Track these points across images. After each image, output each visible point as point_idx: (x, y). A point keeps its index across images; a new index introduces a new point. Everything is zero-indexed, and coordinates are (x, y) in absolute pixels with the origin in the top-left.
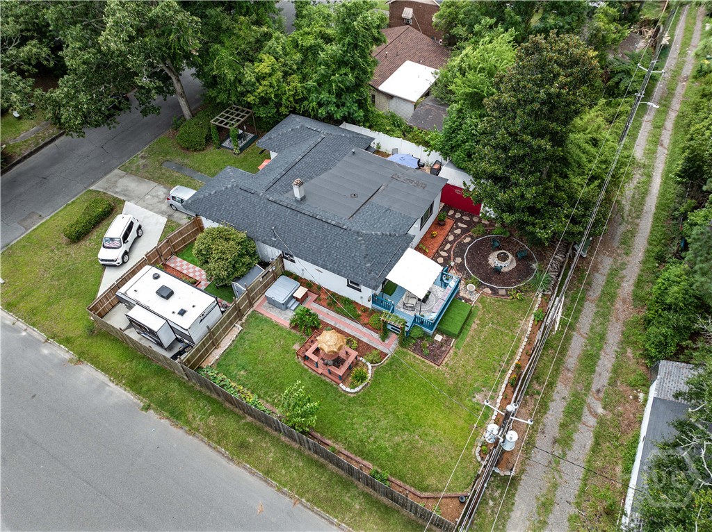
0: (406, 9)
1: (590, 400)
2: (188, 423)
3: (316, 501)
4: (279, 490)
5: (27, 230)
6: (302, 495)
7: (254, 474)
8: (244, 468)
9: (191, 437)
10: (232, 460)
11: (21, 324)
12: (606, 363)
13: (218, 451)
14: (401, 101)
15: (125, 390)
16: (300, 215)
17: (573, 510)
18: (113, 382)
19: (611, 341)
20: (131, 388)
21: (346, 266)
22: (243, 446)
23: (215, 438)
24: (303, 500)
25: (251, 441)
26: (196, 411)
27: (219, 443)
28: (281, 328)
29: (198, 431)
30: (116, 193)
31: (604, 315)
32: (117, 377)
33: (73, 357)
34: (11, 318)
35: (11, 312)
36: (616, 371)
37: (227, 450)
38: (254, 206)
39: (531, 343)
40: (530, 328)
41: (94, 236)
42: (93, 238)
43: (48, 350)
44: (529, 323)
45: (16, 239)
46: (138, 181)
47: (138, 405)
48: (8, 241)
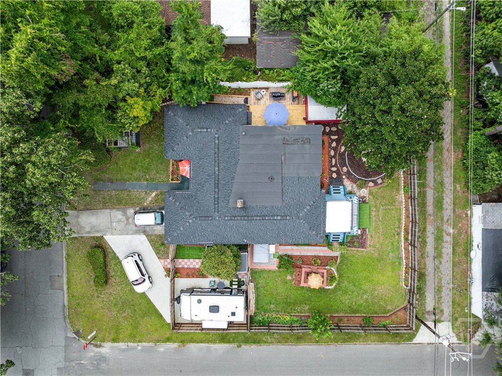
1: (445, 227)
2: (265, 342)
3: (344, 341)
5: (63, 291)
6: (337, 342)
10: (297, 345)
11: (133, 345)
12: (448, 200)
13: (289, 345)
15: (222, 344)
17: (451, 286)
18: (212, 344)
19: (447, 184)
20: (225, 343)
23: (283, 342)
24: (339, 343)
27: (286, 342)
28: (273, 272)
29: (273, 343)
30: (89, 232)
31: (439, 167)
33: (178, 345)
34: (123, 344)
35: (119, 342)
37: (292, 343)
38: (218, 227)
39: (407, 210)
40: (404, 201)
41: (112, 274)
42: (112, 275)
43: (162, 348)
44: (402, 197)
45: (64, 300)
46: (93, 215)
47: (234, 347)
48: (61, 304)
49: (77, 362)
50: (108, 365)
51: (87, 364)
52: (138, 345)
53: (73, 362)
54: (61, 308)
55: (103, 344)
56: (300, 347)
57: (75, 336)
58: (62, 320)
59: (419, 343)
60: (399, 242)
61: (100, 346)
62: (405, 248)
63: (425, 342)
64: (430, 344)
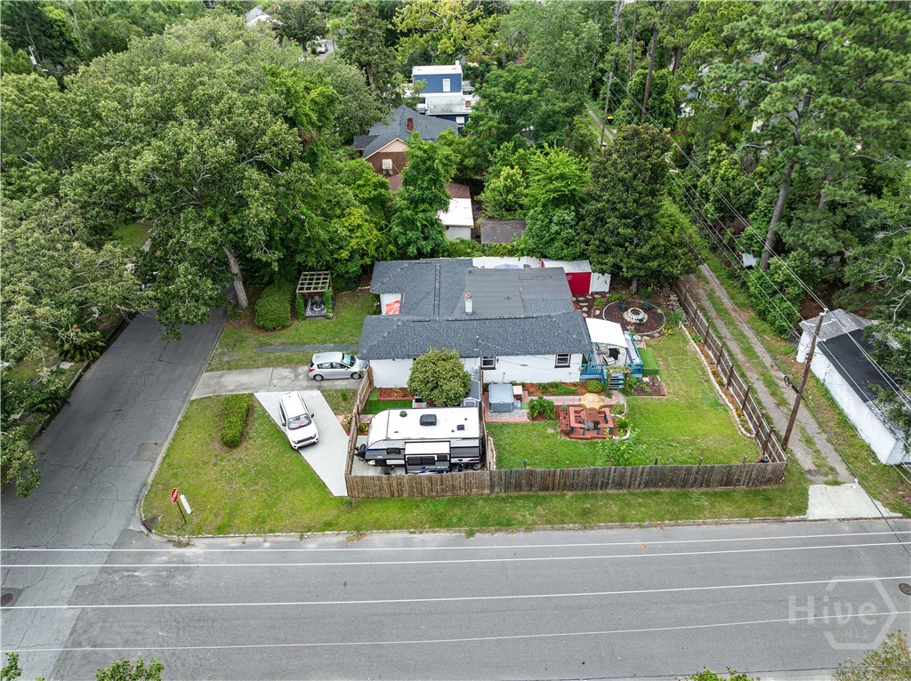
0: (384, 161)
1: (773, 373)
2: (522, 523)
3: (675, 517)
4: (641, 526)
5: (153, 462)
6: (663, 520)
7: (612, 528)
8: (600, 528)
9: (534, 533)
10: (585, 528)
11: (254, 539)
12: (759, 349)
13: (567, 530)
14: (456, 228)
15: (435, 532)
16: (487, 322)
17: (824, 436)
18: (415, 533)
19: (750, 336)
20: (441, 527)
21: (557, 345)
22: (585, 513)
23: (556, 521)
24: (666, 522)
25: (588, 506)
26: (522, 511)
27: (563, 522)
28: (524, 425)
29: (536, 524)
30: (232, 391)
31: (730, 323)
32: (418, 527)
33: (348, 536)
34: (234, 539)
35: (229, 533)
36: (769, 350)
37: (575, 523)
38: (438, 331)
39: (707, 356)
40: (698, 349)
41: (252, 434)
42: (251, 436)
43: (313, 544)
44: (694, 346)
45: (149, 475)
46: (245, 373)
47: (460, 536)
48: (141, 480)
49: (125, 574)
50: (189, 578)
51: (146, 577)
52: (265, 541)
53: (116, 574)
54: (137, 486)
55: (194, 541)
56: (592, 532)
57: (143, 528)
58: (130, 504)
59: (821, 520)
60: (712, 389)
61: (187, 544)
62: (726, 395)
63: (831, 517)
64: (844, 520)
